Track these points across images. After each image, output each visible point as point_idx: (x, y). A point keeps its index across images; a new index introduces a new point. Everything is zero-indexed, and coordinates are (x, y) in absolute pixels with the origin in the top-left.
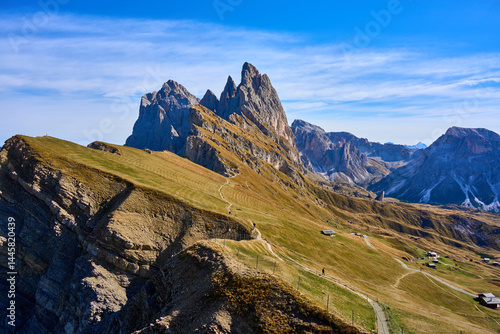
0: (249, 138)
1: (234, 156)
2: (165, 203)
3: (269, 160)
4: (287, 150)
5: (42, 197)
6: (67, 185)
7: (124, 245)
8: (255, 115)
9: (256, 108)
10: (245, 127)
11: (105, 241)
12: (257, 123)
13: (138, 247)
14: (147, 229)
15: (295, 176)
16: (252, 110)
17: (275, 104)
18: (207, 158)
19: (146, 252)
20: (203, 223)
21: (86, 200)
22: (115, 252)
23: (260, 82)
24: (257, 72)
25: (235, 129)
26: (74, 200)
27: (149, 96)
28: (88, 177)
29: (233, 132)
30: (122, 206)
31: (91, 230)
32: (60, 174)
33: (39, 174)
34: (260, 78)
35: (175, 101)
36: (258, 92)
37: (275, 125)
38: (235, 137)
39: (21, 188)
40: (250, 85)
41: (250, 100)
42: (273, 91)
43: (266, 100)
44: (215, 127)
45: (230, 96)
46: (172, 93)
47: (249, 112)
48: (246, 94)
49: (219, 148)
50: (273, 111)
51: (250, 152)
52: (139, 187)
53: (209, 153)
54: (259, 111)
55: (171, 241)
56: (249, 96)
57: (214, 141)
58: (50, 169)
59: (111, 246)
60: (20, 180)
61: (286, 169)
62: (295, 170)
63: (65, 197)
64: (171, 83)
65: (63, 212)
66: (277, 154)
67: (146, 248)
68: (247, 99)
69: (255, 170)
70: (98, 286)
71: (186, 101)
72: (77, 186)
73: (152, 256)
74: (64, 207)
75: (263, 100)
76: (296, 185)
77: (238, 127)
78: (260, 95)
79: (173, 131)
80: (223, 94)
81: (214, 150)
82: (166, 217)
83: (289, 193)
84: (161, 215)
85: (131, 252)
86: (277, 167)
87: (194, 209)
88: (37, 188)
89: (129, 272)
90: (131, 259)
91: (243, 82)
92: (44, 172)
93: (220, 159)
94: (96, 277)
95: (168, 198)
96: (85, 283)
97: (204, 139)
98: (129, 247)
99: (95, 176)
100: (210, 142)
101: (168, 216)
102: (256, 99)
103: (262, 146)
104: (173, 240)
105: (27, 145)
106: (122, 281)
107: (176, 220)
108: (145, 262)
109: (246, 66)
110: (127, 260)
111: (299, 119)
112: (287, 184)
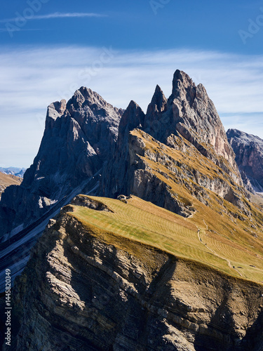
0: (191, 163)
1: (184, 190)
2: (204, 272)
3: (213, 187)
4: (228, 171)
5: (104, 268)
6: (122, 257)
7: (186, 309)
8: (192, 134)
9: (192, 124)
10: (184, 150)
11: (171, 306)
12: (195, 143)
13: (195, 310)
14: (197, 295)
15: (242, 205)
16: (188, 127)
17: (213, 118)
18: (157, 194)
19: (202, 314)
20: (239, 289)
21: (140, 270)
22: (179, 315)
23: (194, 94)
24: (190, 81)
25: (175, 154)
26: (130, 271)
27: (57, 105)
28: (135, 250)
29: (176, 159)
30: (174, 276)
31: (150, 296)
32: (114, 248)
33: (97, 249)
34: (195, 88)
35: (91, 112)
36: (193, 105)
37: (213, 143)
38: (179, 165)
39: (83, 260)
40: (183, 97)
41: (185, 116)
42: (210, 104)
43: (203, 113)
44: (158, 156)
45: (159, 108)
46: (87, 103)
47: (185, 130)
48: (180, 108)
49: (169, 182)
50: (210, 127)
51: (195, 182)
52: (180, 259)
53: (159, 189)
54: (195, 128)
55: (218, 305)
56: (184, 110)
57: (162, 173)
58: (105, 244)
59: (176, 310)
60: (81, 254)
61: (231, 198)
62: (241, 196)
63: (124, 268)
64: (84, 91)
65: (125, 281)
66: (221, 180)
67: (201, 310)
68: (181, 114)
69: (204, 203)
70: (176, 341)
71: (104, 113)
72: (130, 258)
73: (206, 317)
74: (124, 276)
75: (199, 114)
76: (244, 216)
77: (179, 151)
78: (195, 108)
79: (90, 148)
80: (151, 107)
81: (164, 185)
82: (208, 284)
83: (239, 226)
84: (204, 282)
85: (191, 314)
86: (221, 195)
87: (229, 277)
88: (99, 261)
89: (192, 330)
90: (192, 320)
91: (175, 94)
92: (101, 246)
93: (172, 195)
94: (171, 334)
95: (205, 268)
96: (166, 339)
97: (153, 173)
98: (190, 311)
99: (140, 249)
100: (159, 176)
101: (210, 283)
102: (191, 113)
103: (204, 171)
104: (219, 304)
105: (79, 222)
106: (188, 337)
107: (216, 286)
108: (202, 322)
109: (178, 75)
110: (190, 321)
111: (233, 128)
112: (235, 216)
